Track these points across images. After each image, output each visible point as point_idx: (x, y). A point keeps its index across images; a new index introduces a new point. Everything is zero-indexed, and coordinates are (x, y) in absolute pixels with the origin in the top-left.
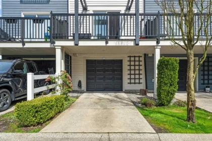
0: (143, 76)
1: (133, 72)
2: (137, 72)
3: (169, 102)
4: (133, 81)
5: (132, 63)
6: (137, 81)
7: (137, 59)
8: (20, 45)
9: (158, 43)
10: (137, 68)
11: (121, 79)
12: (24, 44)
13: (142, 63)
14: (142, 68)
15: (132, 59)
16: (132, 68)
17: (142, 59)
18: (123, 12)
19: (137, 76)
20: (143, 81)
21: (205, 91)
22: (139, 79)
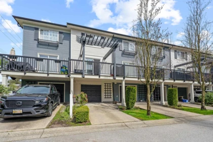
0: (112, 94)
1: (107, 92)
2: (109, 92)
3: (132, 107)
4: (107, 97)
5: (107, 87)
6: (109, 97)
7: (109, 85)
8: (46, 75)
9: (124, 78)
10: (109, 89)
11: (100, 95)
12: (48, 75)
13: (112, 87)
14: (112, 90)
15: (107, 85)
16: (107, 89)
17: (111, 85)
18: (101, 61)
19: (109, 94)
20: (112, 96)
21: (140, 101)
22: (110, 95)
